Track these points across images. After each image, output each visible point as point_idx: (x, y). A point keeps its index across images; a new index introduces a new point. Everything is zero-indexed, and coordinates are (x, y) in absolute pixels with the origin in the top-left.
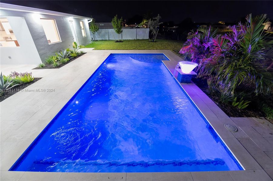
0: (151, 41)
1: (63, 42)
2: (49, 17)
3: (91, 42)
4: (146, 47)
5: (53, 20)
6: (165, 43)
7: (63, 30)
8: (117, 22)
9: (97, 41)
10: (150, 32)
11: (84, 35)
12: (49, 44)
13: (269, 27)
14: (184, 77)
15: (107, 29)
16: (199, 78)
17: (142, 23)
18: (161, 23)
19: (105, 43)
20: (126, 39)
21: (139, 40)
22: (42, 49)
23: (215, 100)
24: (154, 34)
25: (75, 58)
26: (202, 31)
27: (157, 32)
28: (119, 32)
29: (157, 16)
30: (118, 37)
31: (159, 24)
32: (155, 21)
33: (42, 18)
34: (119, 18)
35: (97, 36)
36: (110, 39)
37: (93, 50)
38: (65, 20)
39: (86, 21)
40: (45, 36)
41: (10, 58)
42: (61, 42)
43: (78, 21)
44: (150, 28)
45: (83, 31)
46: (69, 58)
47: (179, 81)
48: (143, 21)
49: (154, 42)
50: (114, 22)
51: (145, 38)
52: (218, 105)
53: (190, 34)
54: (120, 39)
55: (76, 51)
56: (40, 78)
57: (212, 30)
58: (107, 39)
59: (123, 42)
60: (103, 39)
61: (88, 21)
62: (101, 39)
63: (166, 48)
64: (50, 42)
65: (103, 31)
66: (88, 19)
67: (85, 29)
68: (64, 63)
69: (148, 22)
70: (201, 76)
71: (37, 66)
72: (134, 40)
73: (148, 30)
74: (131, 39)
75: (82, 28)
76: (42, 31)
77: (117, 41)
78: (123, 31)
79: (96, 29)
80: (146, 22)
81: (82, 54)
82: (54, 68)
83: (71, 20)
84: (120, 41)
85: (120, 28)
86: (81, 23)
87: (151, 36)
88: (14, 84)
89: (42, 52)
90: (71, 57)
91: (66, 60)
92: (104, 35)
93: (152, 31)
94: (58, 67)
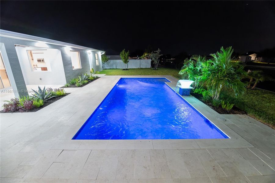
0: (153, 69)
1: (82, 68)
2: (75, 50)
3: (102, 70)
4: (149, 74)
5: (78, 52)
6: (166, 70)
7: (83, 59)
8: (125, 54)
9: (106, 69)
10: (152, 62)
11: (97, 64)
12: (73, 69)
13: (256, 58)
14: (184, 91)
15: (115, 60)
16: (196, 93)
17: (144, 56)
18: (161, 55)
19: (113, 71)
20: (131, 68)
21: (142, 69)
22: (68, 73)
23: (209, 105)
24: (155, 64)
25: (92, 81)
26: (195, 59)
27: (158, 62)
28: (126, 62)
29: (157, 50)
30: (125, 66)
31: (160, 56)
32: (156, 54)
33: (71, 50)
34: (126, 51)
35: (106, 66)
36: (117, 68)
37: (105, 75)
38: (85, 52)
39: (100, 53)
40: (71, 63)
41: (41, 79)
42: (81, 68)
43: (94, 53)
44: (151, 59)
45: (97, 60)
46: (88, 80)
47: (181, 95)
48: (144, 54)
49: (155, 69)
50: (122, 54)
51: (147, 67)
52: (212, 108)
53: (185, 61)
54: (127, 68)
55: (92, 75)
56: (69, 93)
57: (201, 58)
58: (115, 68)
59: (128, 70)
60: (111, 68)
61: (101, 53)
62: (109, 68)
63: (167, 74)
64: (74, 68)
65: (112, 61)
66: (102, 52)
67: (98, 59)
68: (84, 84)
69: (148, 55)
70: (197, 91)
71: (64, 86)
72: (138, 69)
73: (150, 61)
74: (135, 68)
75: (97, 58)
76: (70, 60)
77: (124, 70)
78: (129, 61)
79: (106, 60)
80: (147, 55)
81: (97, 78)
82: (77, 87)
83: (89, 52)
84: (127, 69)
85: (127, 59)
86: (96, 55)
87: (153, 65)
88: (51, 96)
89: (68, 75)
90: (89, 80)
91: (86, 81)
92: (112, 65)
93: (154, 61)
94: (81, 86)
